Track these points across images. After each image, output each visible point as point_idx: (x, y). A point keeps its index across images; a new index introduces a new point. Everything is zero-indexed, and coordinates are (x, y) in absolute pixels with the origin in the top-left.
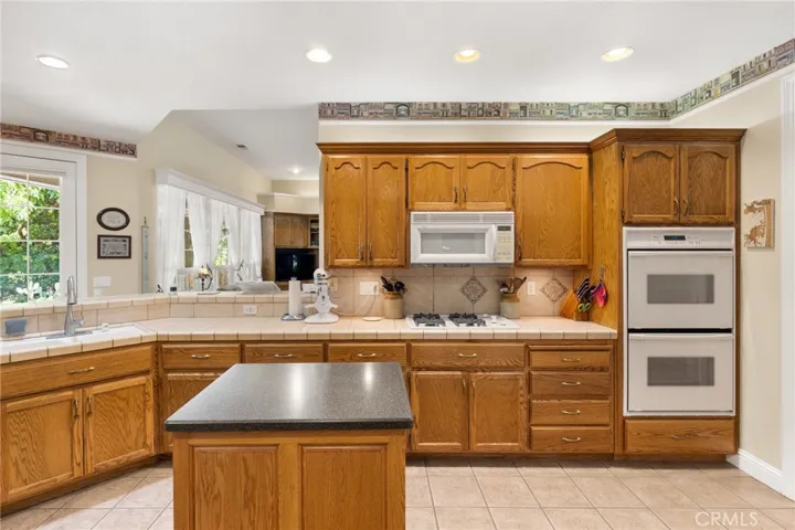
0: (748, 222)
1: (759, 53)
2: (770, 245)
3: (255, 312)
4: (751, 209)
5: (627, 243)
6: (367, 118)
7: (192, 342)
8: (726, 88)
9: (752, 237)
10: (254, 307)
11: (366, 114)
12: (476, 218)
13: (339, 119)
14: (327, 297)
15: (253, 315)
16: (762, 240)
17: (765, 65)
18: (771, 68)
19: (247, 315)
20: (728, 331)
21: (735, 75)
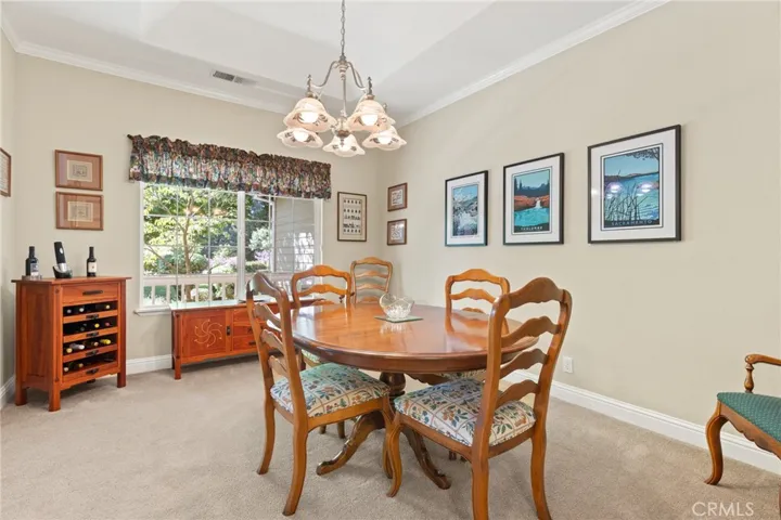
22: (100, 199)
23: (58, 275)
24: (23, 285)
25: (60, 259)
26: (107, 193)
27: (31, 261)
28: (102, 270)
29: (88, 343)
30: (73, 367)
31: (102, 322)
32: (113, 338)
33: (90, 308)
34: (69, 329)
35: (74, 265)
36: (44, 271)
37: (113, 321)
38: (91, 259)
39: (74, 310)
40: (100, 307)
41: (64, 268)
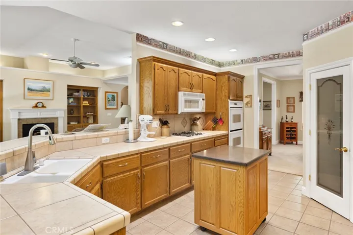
0: (246, 100)
1: (249, 58)
2: (251, 106)
3: (108, 142)
4: (246, 97)
5: (230, 106)
6: (153, 46)
7: (118, 158)
8: (239, 63)
9: (247, 104)
10: (108, 139)
11: (153, 44)
12: (197, 96)
13: (144, 43)
14: (146, 129)
15: (107, 143)
16: (249, 105)
17: (250, 61)
18: (251, 62)
19: (104, 144)
20: (241, 129)
21: (242, 61)
22: (294, 106)
23: (286, 121)
24: (281, 123)
25: (287, 118)
26: (296, 105)
27: (282, 119)
28: (294, 121)
29: (290, 134)
30: (288, 138)
31: (293, 131)
32: (295, 134)
33: (291, 128)
34: (287, 131)
35: (289, 120)
36: (284, 121)
37: (295, 131)
38: (292, 119)
39: (288, 128)
40: (293, 128)
41: (287, 120)
